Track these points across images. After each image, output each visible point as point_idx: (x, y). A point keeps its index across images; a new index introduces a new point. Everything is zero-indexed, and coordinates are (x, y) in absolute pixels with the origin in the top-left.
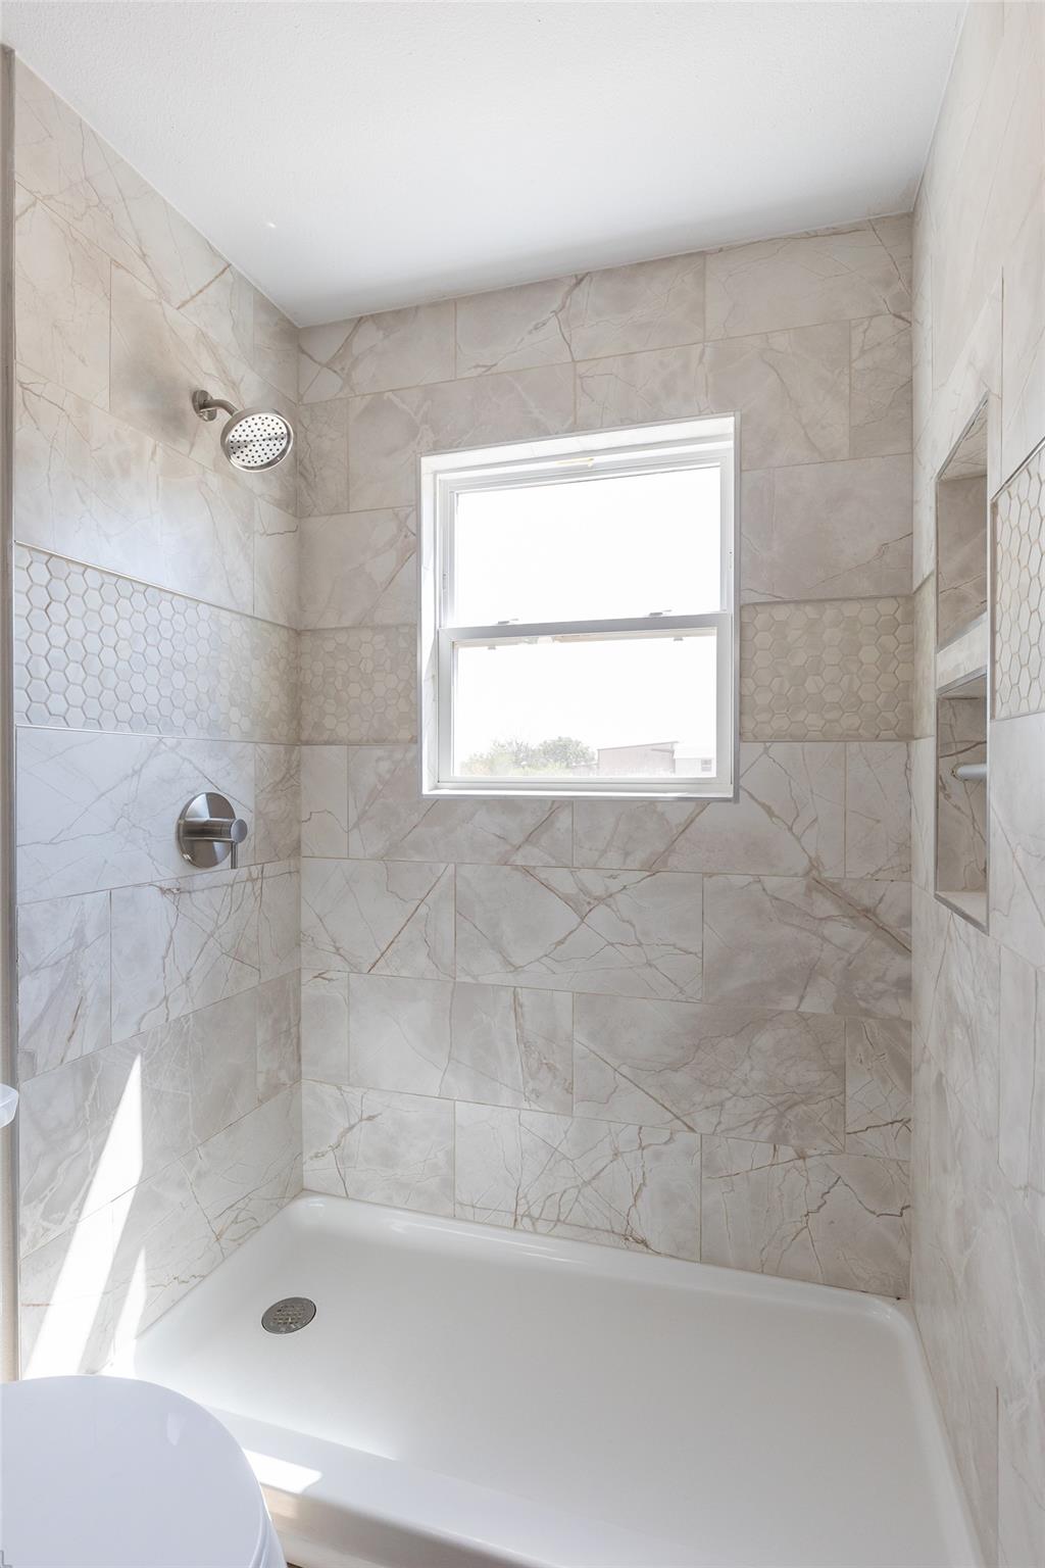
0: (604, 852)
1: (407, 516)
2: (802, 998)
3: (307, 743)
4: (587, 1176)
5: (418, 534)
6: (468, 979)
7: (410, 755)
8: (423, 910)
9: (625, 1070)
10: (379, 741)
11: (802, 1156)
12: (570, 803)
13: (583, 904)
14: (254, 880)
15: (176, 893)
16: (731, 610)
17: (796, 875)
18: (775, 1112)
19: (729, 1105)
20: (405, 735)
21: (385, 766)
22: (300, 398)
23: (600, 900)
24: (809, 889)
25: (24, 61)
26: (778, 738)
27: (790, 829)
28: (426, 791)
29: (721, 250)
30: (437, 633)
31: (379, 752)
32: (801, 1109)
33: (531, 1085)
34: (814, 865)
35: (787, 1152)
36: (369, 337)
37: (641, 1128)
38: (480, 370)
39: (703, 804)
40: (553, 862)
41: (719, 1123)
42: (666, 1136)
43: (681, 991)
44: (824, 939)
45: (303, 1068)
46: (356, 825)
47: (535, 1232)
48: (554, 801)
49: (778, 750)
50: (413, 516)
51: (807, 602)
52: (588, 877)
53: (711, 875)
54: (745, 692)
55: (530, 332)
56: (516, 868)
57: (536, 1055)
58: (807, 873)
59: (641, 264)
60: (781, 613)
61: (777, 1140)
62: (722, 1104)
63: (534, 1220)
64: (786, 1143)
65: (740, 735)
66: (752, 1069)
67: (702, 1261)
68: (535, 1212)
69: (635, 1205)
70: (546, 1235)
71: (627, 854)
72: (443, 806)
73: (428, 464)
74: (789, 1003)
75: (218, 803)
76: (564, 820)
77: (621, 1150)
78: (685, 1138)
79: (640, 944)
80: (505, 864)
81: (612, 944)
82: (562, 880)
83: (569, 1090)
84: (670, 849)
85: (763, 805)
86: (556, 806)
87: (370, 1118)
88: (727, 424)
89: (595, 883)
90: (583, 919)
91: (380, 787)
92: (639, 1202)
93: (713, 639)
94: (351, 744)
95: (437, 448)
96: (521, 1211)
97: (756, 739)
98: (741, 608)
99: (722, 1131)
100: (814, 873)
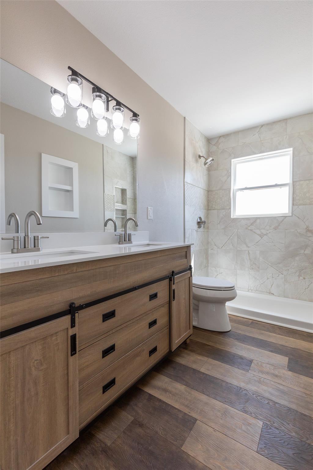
0: (266, 227)
1: (229, 170)
2: (305, 251)
3: (210, 210)
4: (262, 283)
5: (231, 173)
6: (240, 249)
7: (229, 211)
8: (231, 237)
9: (270, 264)
10: (223, 209)
11: (304, 279)
12: (259, 218)
13: (261, 236)
14: (203, 231)
15: (197, 231)
16: (291, 182)
17: (304, 229)
18: (299, 271)
19: (289, 270)
20: (228, 208)
21: (224, 213)
22: (209, 151)
23: (265, 235)
24: (306, 231)
25: (188, 119)
26: (300, 205)
27: (303, 221)
28: (232, 217)
29: (290, 118)
30: (233, 190)
31: (223, 211)
32: (304, 270)
33: (251, 267)
34: (307, 227)
35: (301, 278)
36: (222, 139)
37: (272, 274)
38: (243, 144)
39: (286, 217)
40: (256, 228)
41: (288, 273)
42: (278, 275)
43: (281, 250)
44: (309, 240)
45: (209, 265)
46: (219, 223)
47: (252, 292)
48: (256, 218)
49: (301, 207)
50: (230, 170)
51: (306, 180)
52: (263, 231)
53: (287, 230)
54: (294, 197)
55: (252, 136)
56: (249, 230)
57: (252, 262)
58: (306, 229)
59: (274, 122)
60: (302, 182)
61: (299, 276)
62: (288, 270)
63: (252, 290)
64: (301, 276)
65: (293, 204)
66: (295, 263)
67: (284, 297)
68: (252, 289)
69: (271, 287)
70: (254, 293)
71: (270, 227)
72: (235, 220)
73: (232, 160)
74: (302, 252)
75: (200, 218)
76: (258, 221)
77: (269, 278)
78: (281, 276)
79: (273, 242)
80: (247, 229)
81: (267, 242)
82: (258, 232)
83: (259, 268)
84: (279, 225)
85: (297, 217)
86: (257, 218)
87: (221, 273)
88: (291, 149)
89: (264, 231)
90: (262, 238)
91: (223, 217)
92: (272, 287)
93: (288, 188)
94: (218, 210)
95: (234, 158)
96: (250, 288)
97: (296, 205)
98: (293, 182)
99: (289, 274)
100: (308, 229)
